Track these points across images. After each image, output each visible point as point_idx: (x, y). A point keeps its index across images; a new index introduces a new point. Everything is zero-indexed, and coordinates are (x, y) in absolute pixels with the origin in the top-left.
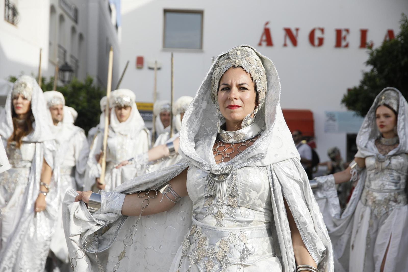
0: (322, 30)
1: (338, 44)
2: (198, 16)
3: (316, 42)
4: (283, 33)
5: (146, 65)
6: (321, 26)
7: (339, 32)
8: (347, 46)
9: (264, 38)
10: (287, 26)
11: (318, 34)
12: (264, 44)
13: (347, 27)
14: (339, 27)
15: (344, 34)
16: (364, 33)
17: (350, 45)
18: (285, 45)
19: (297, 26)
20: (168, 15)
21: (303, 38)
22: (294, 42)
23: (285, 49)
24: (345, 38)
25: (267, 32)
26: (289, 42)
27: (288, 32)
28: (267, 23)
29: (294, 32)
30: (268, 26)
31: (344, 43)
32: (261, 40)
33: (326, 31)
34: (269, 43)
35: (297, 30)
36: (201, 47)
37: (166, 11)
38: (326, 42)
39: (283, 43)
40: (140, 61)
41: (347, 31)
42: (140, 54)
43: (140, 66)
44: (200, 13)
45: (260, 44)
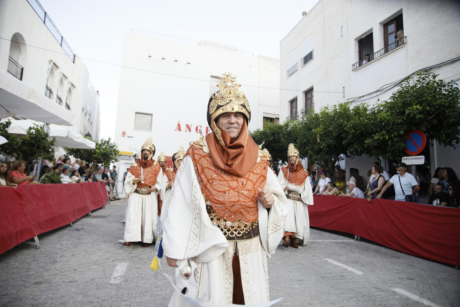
0: (201, 126)
2: (150, 116)
3: (198, 131)
4: (186, 126)
5: (126, 135)
6: (201, 125)
9: (178, 128)
10: (187, 124)
11: (199, 128)
12: (178, 130)
19: (191, 124)
20: (137, 114)
21: (193, 129)
22: (190, 130)
23: (186, 132)
25: (179, 125)
26: (188, 130)
27: (188, 126)
28: (179, 122)
32: (176, 128)
34: (180, 130)
35: (191, 125)
36: (151, 129)
37: (136, 113)
39: (185, 130)
40: (124, 133)
42: (124, 131)
43: (124, 135)
44: (151, 115)
45: (176, 130)
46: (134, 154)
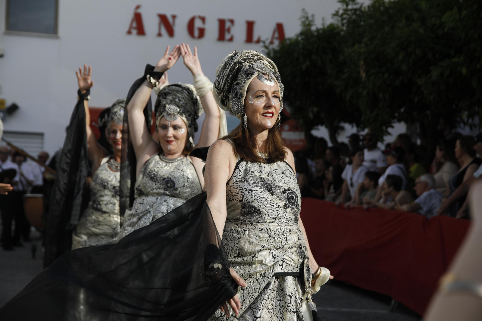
0: (203, 19)
1: (221, 38)
3: (196, 33)
4: (157, 20)
6: (202, 15)
7: (222, 22)
8: (231, 39)
9: (134, 25)
10: (162, 12)
11: (198, 24)
12: (134, 32)
13: (231, 17)
14: (222, 17)
15: (228, 24)
16: (250, 26)
17: (235, 38)
18: (160, 35)
19: (174, 13)
21: (181, 27)
22: (171, 32)
23: (160, 39)
24: (229, 30)
25: (138, 18)
26: (164, 31)
27: (163, 19)
28: (138, 7)
29: (170, 20)
30: (139, 11)
31: (228, 36)
32: (131, 27)
33: (207, 21)
34: (141, 31)
35: (174, 17)
36: (55, 31)
38: (207, 33)
39: (157, 32)
41: (232, 21)
45: (129, 32)
46: (8, 103)
